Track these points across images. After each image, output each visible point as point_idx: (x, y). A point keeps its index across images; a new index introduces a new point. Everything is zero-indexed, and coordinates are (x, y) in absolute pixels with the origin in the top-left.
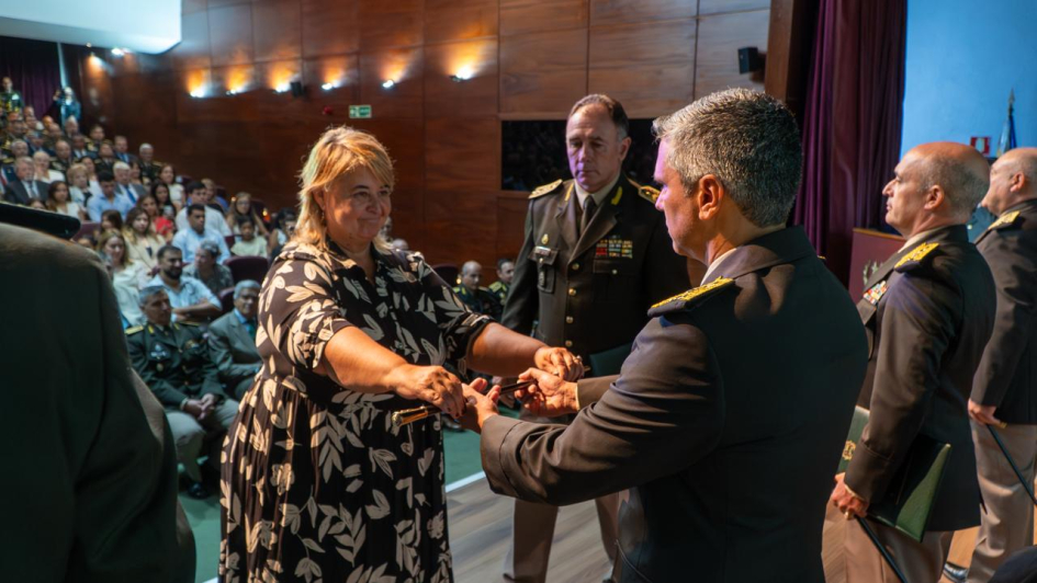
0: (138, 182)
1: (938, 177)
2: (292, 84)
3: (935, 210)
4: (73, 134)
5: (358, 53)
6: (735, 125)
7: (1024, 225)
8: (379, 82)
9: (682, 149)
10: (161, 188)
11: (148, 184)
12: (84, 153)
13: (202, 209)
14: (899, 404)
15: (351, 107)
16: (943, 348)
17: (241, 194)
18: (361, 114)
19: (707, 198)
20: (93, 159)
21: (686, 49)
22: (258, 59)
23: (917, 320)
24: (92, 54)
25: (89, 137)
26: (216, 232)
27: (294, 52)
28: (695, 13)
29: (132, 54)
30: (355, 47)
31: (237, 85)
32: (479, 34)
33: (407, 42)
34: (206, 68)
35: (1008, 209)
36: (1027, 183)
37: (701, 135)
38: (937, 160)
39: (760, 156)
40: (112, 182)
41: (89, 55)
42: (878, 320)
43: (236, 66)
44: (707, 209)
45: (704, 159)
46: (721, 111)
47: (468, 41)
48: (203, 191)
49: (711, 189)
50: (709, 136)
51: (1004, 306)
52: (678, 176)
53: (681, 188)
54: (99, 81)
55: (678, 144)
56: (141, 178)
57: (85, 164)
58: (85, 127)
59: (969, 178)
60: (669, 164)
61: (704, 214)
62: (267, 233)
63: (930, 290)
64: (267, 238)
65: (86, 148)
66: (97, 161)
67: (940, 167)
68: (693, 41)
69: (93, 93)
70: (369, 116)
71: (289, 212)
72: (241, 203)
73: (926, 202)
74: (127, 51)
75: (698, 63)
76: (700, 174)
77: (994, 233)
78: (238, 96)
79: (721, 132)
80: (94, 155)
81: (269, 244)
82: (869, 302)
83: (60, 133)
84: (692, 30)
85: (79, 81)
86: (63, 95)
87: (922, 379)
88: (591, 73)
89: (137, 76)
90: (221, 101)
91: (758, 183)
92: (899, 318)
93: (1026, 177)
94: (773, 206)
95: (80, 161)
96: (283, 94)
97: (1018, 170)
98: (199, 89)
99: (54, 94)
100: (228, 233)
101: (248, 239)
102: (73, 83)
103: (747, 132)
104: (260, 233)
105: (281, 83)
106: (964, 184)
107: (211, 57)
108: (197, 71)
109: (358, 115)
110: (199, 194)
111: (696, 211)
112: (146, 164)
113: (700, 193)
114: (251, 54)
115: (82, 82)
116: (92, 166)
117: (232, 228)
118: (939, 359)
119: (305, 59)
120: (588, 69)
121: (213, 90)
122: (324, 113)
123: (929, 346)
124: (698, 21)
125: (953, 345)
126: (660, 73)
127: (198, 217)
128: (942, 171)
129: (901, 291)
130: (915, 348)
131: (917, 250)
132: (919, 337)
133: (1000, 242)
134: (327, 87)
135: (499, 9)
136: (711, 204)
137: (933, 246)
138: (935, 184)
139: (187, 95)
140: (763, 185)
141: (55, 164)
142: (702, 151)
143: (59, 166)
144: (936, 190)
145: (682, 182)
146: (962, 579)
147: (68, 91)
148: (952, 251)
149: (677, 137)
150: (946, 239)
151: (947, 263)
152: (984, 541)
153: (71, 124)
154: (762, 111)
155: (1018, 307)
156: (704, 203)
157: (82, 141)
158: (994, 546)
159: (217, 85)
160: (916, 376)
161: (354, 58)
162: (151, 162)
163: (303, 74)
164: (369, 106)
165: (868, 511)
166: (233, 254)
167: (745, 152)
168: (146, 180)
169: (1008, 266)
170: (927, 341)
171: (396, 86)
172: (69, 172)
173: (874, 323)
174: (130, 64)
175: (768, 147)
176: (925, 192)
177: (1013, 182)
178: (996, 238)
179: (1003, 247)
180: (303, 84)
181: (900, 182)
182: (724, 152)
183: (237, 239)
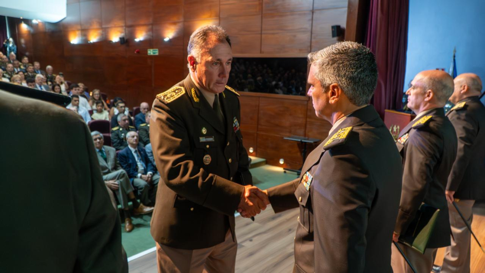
0: (45, 84)
1: (431, 86)
2: (120, 38)
3: (429, 101)
4: (13, 60)
5: (152, 24)
6: (348, 61)
7: (468, 108)
8: (162, 38)
9: (322, 70)
10: (57, 87)
11: (50, 85)
12: (19, 70)
13: (78, 97)
14: (414, 189)
15: (149, 50)
16: (434, 163)
17: (95, 90)
18: (154, 53)
19: (333, 94)
20: (24, 73)
21: (307, 26)
22: (104, 26)
23: (423, 151)
24: (23, 22)
25: (21, 62)
26: (84, 108)
27: (121, 23)
28: (311, 8)
29: (42, 23)
30: (151, 21)
31: (94, 38)
32: (210, 16)
33: (175, 19)
34: (78, 30)
35: (460, 101)
36: (468, 89)
37: (332, 65)
38: (430, 79)
39: (359, 76)
40: (33, 83)
41: (21, 23)
42: (404, 151)
43: (94, 29)
44: (333, 99)
45: (333, 76)
46: (342, 53)
47: (205, 19)
48: (77, 88)
49: (336, 90)
50: (336, 65)
51: (461, 145)
52: (319, 83)
53: (321, 88)
54: (26, 35)
55: (320, 68)
56: (47, 82)
57: (20, 75)
58: (19, 57)
59: (445, 87)
60: (316, 77)
61: (332, 101)
62: (108, 109)
63: (428, 137)
64: (109, 111)
65: (20, 67)
66: (26, 74)
67: (432, 81)
68: (311, 22)
69: (23, 41)
70: (157, 54)
71: (119, 99)
72: (95, 94)
73: (425, 98)
74: (40, 21)
75: (313, 32)
76: (330, 82)
77: (454, 111)
78: (94, 44)
79: (341, 63)
80: (24, 71)
81: (109, 114)
82: (400, 143)
83: (7, 60)
84: (310, 17)
85: (16, 35)
86: (8, 42)
87: (424, 177)
88: (263, 36)
89: (45, 33)
90: (85, 46)
91: (357, 88)
92: (414, 150)
93: (468, 87)
94: (364, 98)
95: (17, 73)
96: (116, 43)
97: (464, 84)
98: (75, 40)
99: (4, 41)
100: (90, 109)
101: (100, 112)
102: (13, 36)
103: (354, 64)
104: (105, 109)
105: (115, 38)
106: (442, 89)
107: (81, 25)
108: (74, 31)
109: (152, 54)
110: (76, 90)
111: (328, 99)
112: (49, 76)
113: (330, 92)
114: (101, 24)
115: (17, 35)
116: (23, 76)
117: (91, 107)
118: (432, 168)
119: (127, 26)
120: (261, 34)
121: (82, 40)
122: (135, 52)
123: (428, 162)
124: (313, 12)
125: (439, 162)
126: (295, 36)
127: (76, 101)
128: (433, 83)
129: (415, 138)
130: (421, 164)
131: (422, 119)
132: (423, 158)
133: (457, 116)
134: (137, 40)
135: (220, 5)
136: (335, 97)
137: (429, 117)
138: (430, 89)
139: (69, 42)
140: (360, 89)
141: (5, 74)
142: (332, 72)
143: (7, 76)
144: (430, 92)
145: (321, 86)
146: (438, 271)
147: (11, 40)
148: (438, 119)
149: (320, 64)
150: (434, 114)
151: (436, 124)
152: (448, 254)
153: (13, 56)
154: (360, 54)
155: (465, 146)
156: (332, 96)
157: (18, 64)
158: (453, 256)
159: (84, 38)
160: (422, 177)
161: (150, 27)
162: (52, 75)
163: (125, 34)
164: (157, 50)
165: (399, 239)
166: (92, 119)
167: (352, 73)
168: (49, 83)
169: (461, 126)
170: (427, 160)
171: (170, 40)
172: (12, 79)
173: (403, 152)
174: (41, 28)
175: (363, 71)
176: (425, 93)
177: (462, 89)
178: (455, 114)
179: (458, 118)
180: (125, 39)
181: (414, 88)
182: (343, 73)
183: (94, 112)
